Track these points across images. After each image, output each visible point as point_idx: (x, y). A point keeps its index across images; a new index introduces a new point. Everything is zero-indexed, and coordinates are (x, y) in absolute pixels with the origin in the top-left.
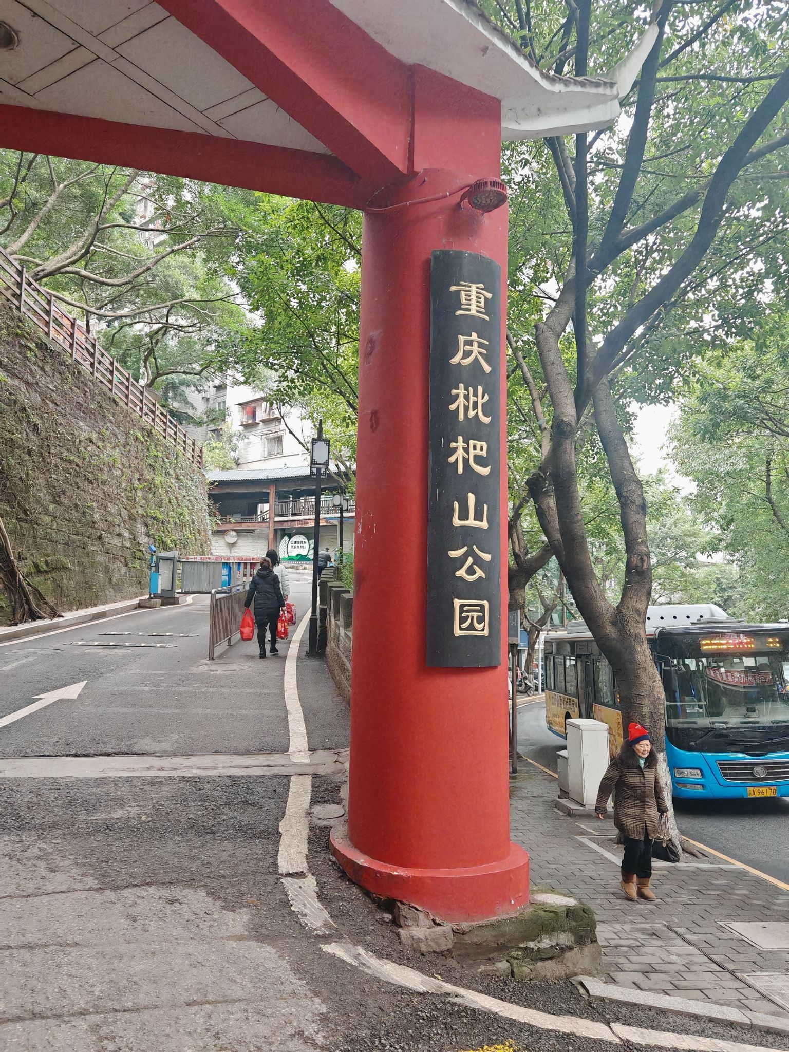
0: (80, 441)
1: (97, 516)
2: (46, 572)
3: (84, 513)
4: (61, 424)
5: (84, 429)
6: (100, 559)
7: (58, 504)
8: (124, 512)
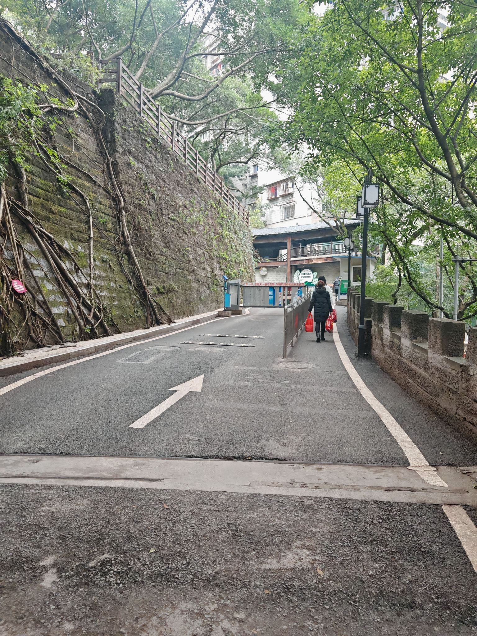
0: (179, 206)
1: (191, 257)
2: (164, 293)
3: (183, 254)
4: (168, 195)
5: (181, 200)
6: (194, 284)
7: (169, 248)
8: (206, 254)
